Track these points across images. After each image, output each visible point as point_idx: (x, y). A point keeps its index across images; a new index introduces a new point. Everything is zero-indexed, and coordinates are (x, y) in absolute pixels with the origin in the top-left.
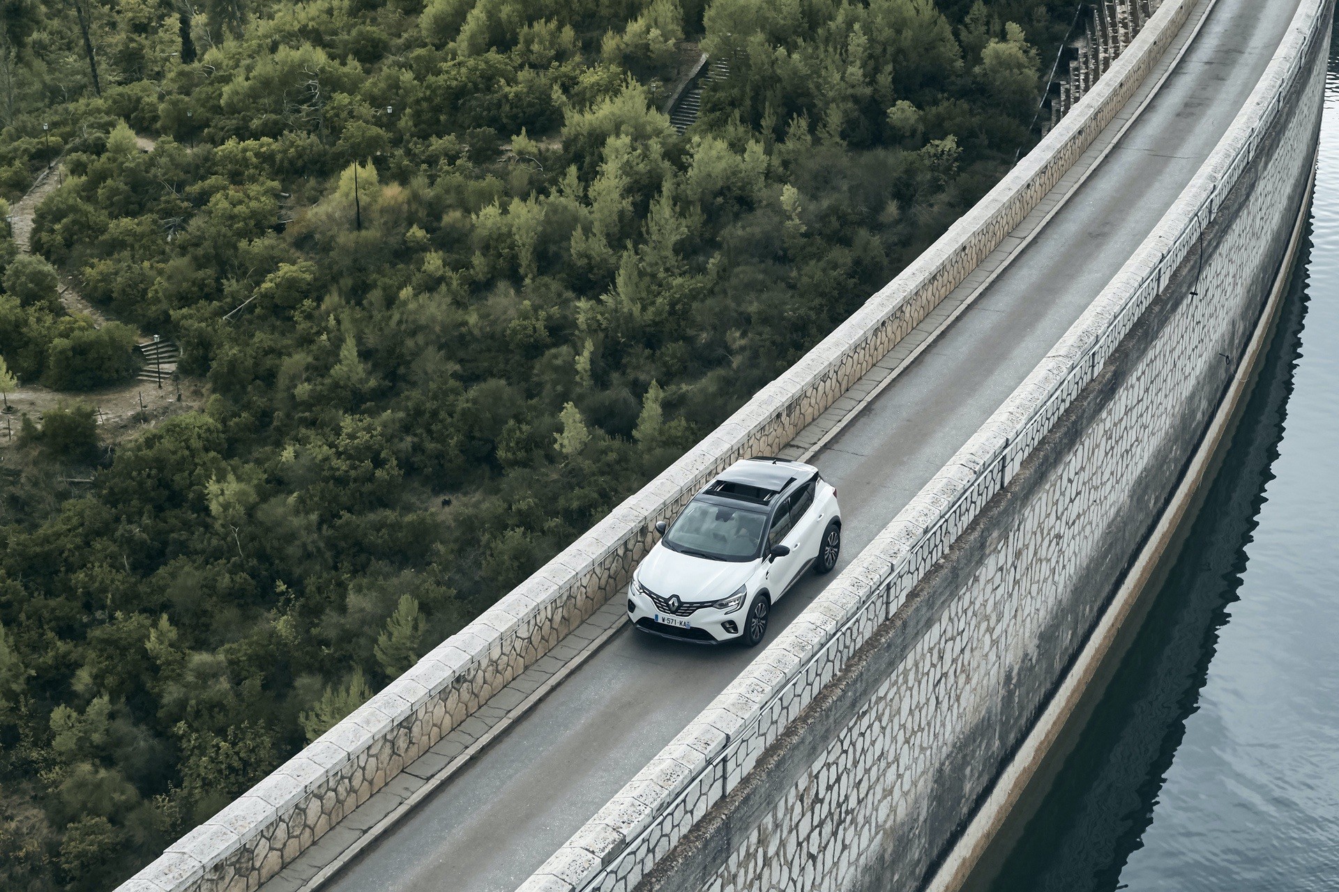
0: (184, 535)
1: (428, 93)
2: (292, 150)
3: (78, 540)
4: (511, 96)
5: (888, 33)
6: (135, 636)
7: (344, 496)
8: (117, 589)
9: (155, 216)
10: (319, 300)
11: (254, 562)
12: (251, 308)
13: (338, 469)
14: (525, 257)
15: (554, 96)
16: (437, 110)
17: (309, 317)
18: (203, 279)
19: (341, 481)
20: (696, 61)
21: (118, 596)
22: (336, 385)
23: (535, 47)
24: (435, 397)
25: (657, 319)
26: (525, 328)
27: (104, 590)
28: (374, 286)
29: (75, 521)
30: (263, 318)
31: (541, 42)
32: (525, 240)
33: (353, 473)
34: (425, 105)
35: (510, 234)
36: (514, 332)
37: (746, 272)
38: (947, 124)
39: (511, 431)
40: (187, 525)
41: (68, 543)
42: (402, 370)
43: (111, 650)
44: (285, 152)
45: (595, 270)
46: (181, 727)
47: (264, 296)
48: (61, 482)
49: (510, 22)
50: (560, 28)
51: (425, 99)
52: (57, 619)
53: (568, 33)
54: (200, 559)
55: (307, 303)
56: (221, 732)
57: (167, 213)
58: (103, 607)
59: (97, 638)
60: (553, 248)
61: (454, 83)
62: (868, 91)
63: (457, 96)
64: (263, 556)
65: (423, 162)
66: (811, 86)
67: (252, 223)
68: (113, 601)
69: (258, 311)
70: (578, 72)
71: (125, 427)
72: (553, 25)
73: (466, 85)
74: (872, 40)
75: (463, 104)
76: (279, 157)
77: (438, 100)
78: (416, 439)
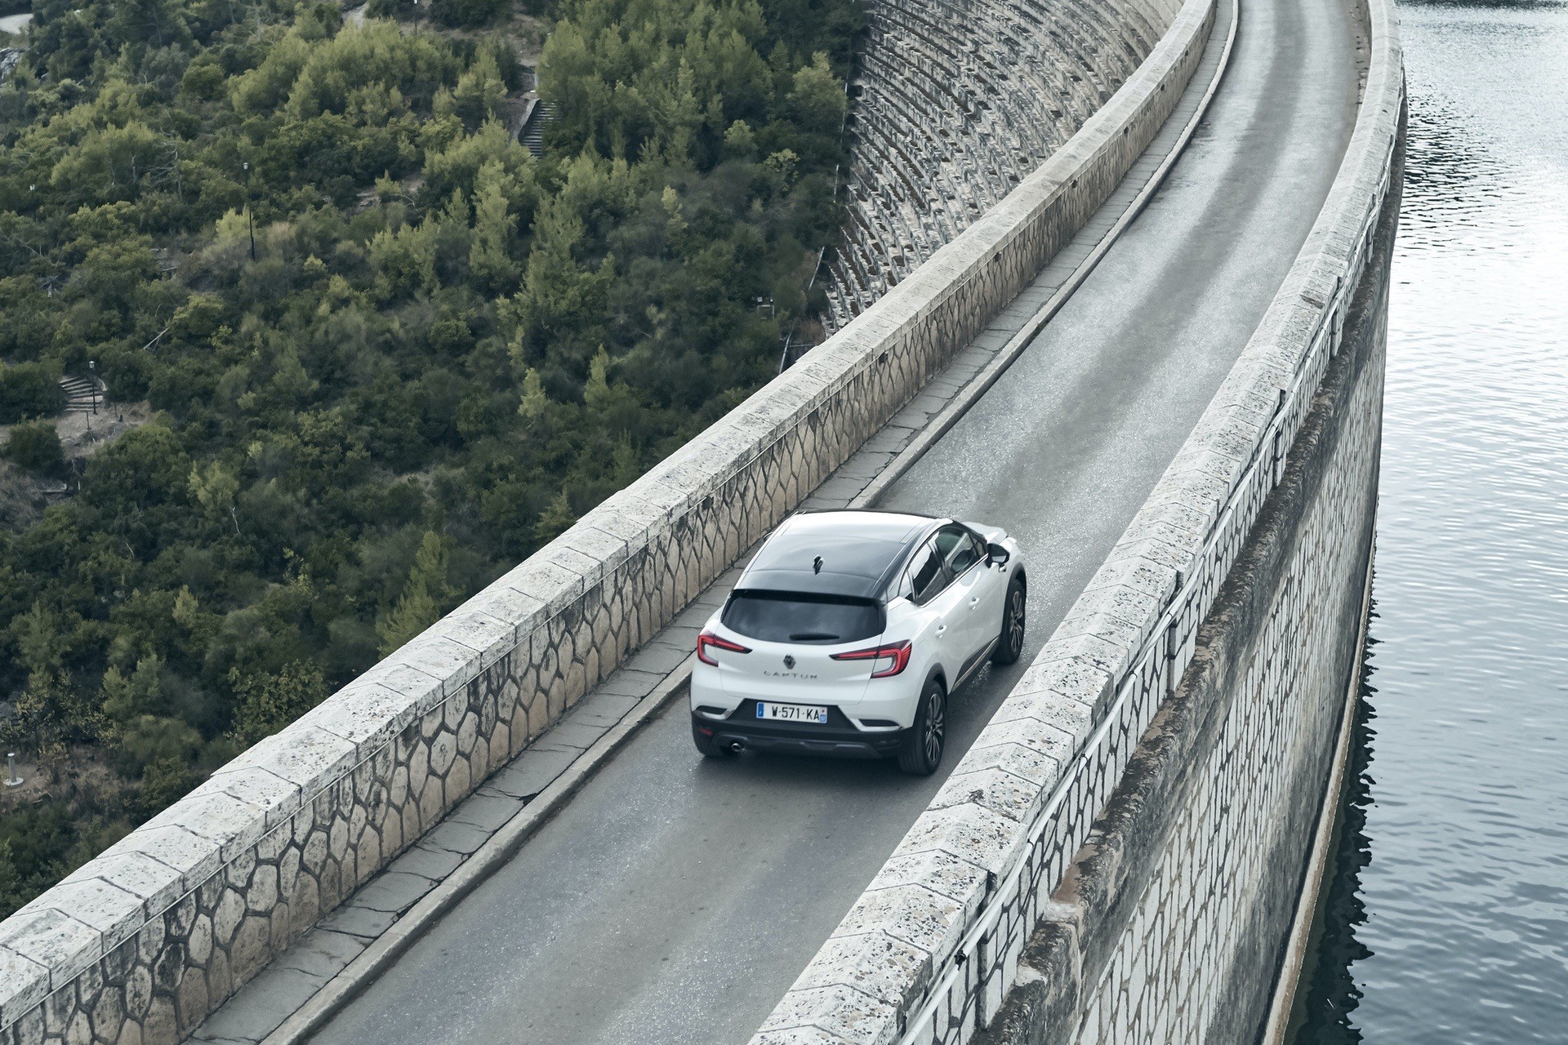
0: (173, 525)
1: (274, 152)
2: (155, 208)
3: (75, 536)
4: (360, 148)
5: (709, 68)
6: (161, 606)
7: (322, 475)
8: (129, 571)
9: (31, 276)
10: (235, 327)
11: (253, 537)
12: (167, 339)
13: (310, 455)
14: (427, 273)
15: (401, 146)
16: (285, 167)
17: (226, 342)
18: (110, 320)
19: (317, 464)
20: (523, 111)
21: (131, 576)
22: (278, 392)
23: (368, 107)
24: (381, 391)
25: (572, 310)
26: (448, 328)
27: (117, 574)
28: (286, 308)
29: (65, 520)
30: (179, 347)
31: (373, 102)
32: (424, 258)
33: (325, 457)
34: (272, 164)
35: (406, 255)
36: (439, 332)
37: (642, 263)
38: (780, 140)
39: (466, 408)
40: (172, 516)
41: (67, 539)
42: (338, 374)
43: (139, 621)
44: (147, 211)
45: (496, 278)
46: (234, 672)
47: (178, 327)
48: (35, 492)
49: (338, 88)
50: (387, 90)
51: (273, 159)
52: (76, 602)
53: (396, 94)
54: (199, 541)
55: (224, 330)
56: (275, 671)
57: (42, 273)
58: (120, 588)
59: (122, 613)
60: (450, 264)
61: (298, 143)
62: (702, 118)
63: (302, 155)
64: (261, 533)
65: (292, 209)
66: (651, 116)
67: (139, 270)
68: (127, 581)
69: (175, 340)
70: (417, 124)
71: (78, 445)
72: (381, 86)
73: (310, 143)
74: (696, 75)
75: (311, 161)
76: (142, 217)
77: (284, 159)
78: (371, 428)
